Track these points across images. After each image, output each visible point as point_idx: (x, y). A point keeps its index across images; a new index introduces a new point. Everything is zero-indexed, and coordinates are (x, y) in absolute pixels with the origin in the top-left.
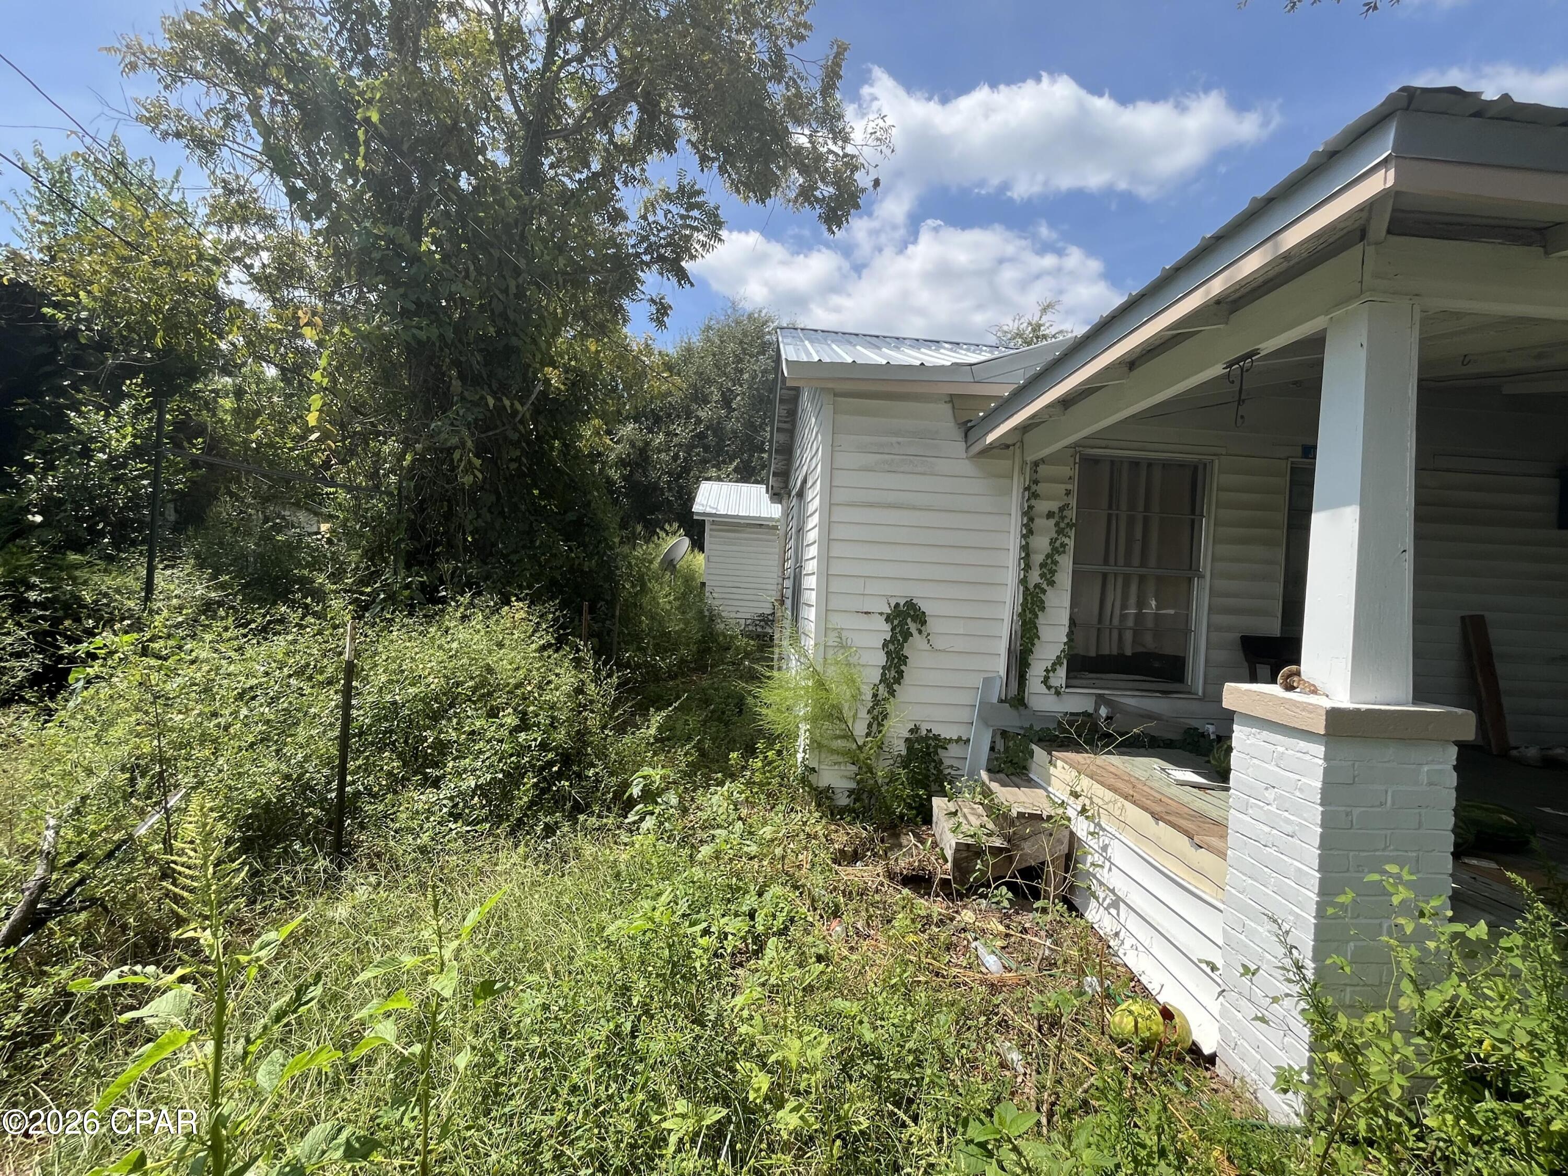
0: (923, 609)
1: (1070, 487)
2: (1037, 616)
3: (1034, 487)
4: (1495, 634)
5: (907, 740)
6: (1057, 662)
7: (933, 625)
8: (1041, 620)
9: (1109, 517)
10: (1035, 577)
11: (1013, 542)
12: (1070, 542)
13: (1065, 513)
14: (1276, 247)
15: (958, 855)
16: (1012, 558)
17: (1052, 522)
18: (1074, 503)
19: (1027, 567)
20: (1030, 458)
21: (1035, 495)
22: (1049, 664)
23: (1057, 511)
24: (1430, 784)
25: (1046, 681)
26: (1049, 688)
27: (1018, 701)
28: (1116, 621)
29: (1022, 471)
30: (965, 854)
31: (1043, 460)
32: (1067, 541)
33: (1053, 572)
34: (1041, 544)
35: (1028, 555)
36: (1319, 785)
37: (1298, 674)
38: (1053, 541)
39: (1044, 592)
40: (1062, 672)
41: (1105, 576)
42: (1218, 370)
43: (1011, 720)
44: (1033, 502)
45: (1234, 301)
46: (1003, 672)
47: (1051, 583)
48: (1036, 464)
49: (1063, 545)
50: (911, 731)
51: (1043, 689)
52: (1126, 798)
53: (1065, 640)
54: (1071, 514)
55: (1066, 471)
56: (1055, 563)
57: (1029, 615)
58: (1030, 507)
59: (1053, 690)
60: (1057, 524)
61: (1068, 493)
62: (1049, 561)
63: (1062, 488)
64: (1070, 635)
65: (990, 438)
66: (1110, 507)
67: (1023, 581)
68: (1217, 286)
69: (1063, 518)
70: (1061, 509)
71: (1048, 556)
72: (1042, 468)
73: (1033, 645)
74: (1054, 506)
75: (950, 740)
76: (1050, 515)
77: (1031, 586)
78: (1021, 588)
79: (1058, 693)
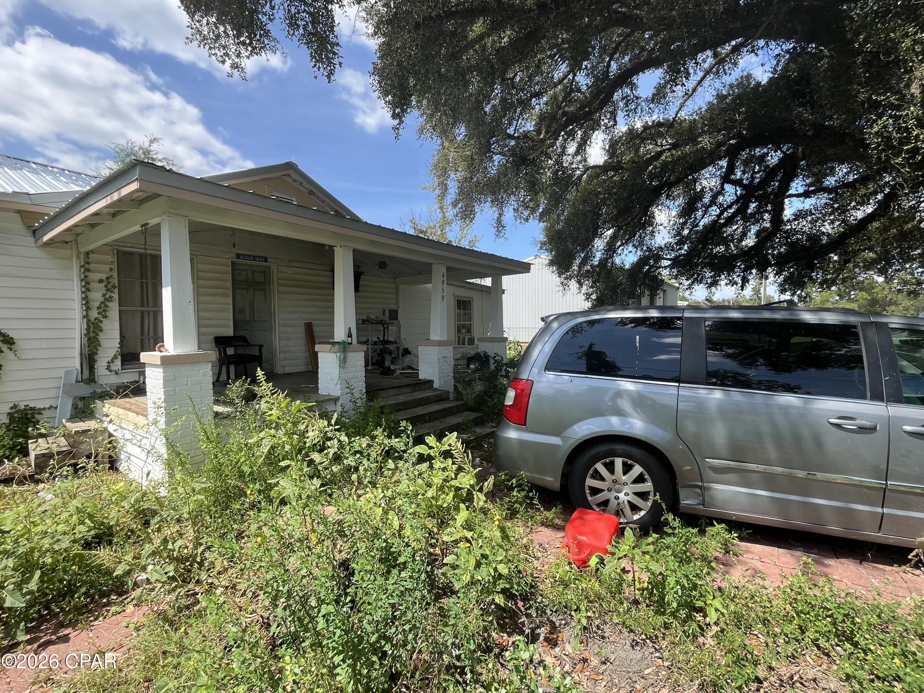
0: (11, 336)
1: (112, 267)
2: (98, 335)
3: (87, 266)
5: (9, 414)
6: (115, 357)
7: (19, 345)
8: (101, 336)
9: (142, 282)
10: (94, 314)
11: (76, 295)
12: (116, 296)
13: (110, 280)
14: (120, 194)
15: (38, 461)
16: (76, 305)
17: (103, 285)
18: (115, 275)
19: (88, 309)
20: (83, 249)
21: (88, 270)
22: (110, 359)
23: (105, 279)
25: (108, 368)
26: (111, 371)
27: (91, 379)
28: (151, 334)
29: (78, 257)
30: (42, 459)
31: (92, 252)
32: (113, 295)
33: (105, 311)
34: (97, 296)
35: (87, 302)
36: (162, 382)
37: (163, 346)
38: (104, 295)
39: (101, 322)
40: (118, 362)
41: (142, 313)
42: (138, 228)
43: (85, 390)
44: (87, 274)
45: (142, 200)
46: (78, 366)
47: (105, 317)
48: (87, 254)
49: (111, 297)
50: (12, 408)
51: (107, 372)
53: (119, 346)
54: (115, 281)
55: (110, 258)
56: (106, 306)
57: (92, 335)
58: (86, 277)
59: (114, 372)
60: (106, 286)
61: (111, 270)
62: (103, 306)
63: (107, 267)
64: (122, 343)
65: (46, 238)
66: (142, 278)
67: (86, 316)
68: (115, 197)
69: (108, 283)
70: (108, 278)
71: (102, 303)
72: (91, 256)
73: (97, 350)
74: (103, 276)
75: (44, 409)
76: (101, 281)
77: (92, 319)
78: (85, 320)
79: (117, 373)
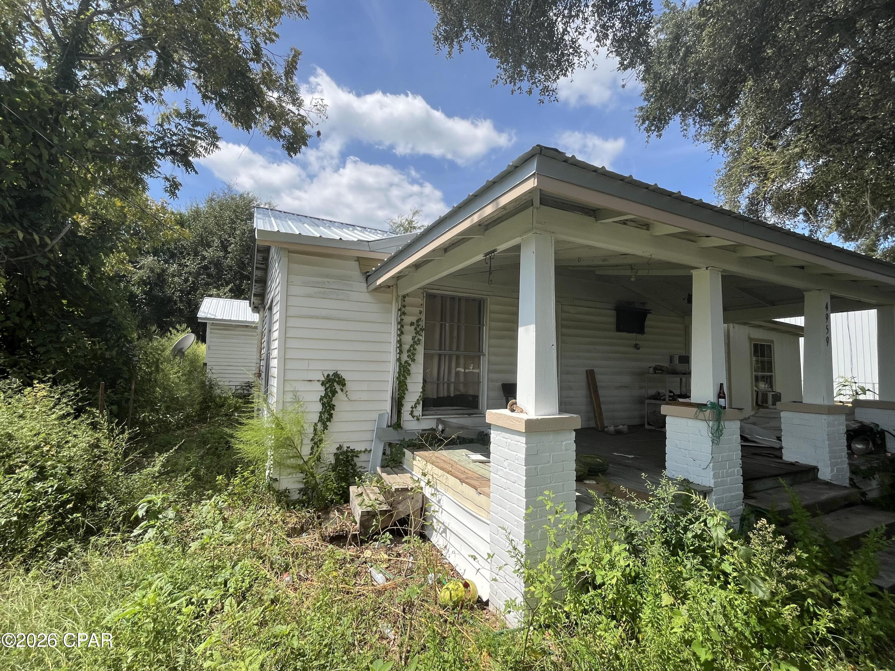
0: (343, 377)
1: (422, 309)
2: (406, 378)
3: (403, 309)
4: (598, 377)
5: (335, 454)
6: (418, 402)
7: (349, 386)
8: (408, 381)
9: (441, 325)
10: (405, 357)
11: (393, 338)
12: (422, 339)
13: (420, 323)
15: (363, 519)
16: (393, 347)
17: (413, 328)
18: (423, 317)
19: (401, 352)
20: (402, 293)
21: (404, 313)
22: (413, 404)
23: (415, 322)
24: (566, 450)
25: (412, 413)
26: (413, 417)
27: (397, 425)
28: (446, 380)
29: (397, 301)
30: (367, 517)
31: (407, 295)
32: (420, 338)
33: (414, 354)
34: (408, 339)
35: (401, 345)
36: (524, 456)
37: (516, 403)
38: (413, 338)
39: (410, 365)
40: (420, 408)
41: (440, 356)
42: (481, 257)
43: (394, 437)
44: (403, 317)
45: (487, 225)
46: (389, 411)
47: (413, 360)
48: (404, 297)
49: (419, 340)
50: (338, 449)
51: (410, 417)
52: (448, 473)
53: (421, 390)
54: (423, 324)
55: (420, 300)
56: (415, 349)
57: (402, 378)
58: (402, 320)
59: (415, 418)
60: (415, 329)
61: (421, 312)
62: (412, 349)
63: (417, 310)
64: (424, 387)
65: (379, 282)
66: (442, 321)
67: (399, 360)
69: (418, 326)
70: (418, 321)
71: (411, 346)
72: (407, 299)
73: (405, 394)
74: (414, 319)
75: (361, 452)
76: (412, 324)
77: (403, 362)
78: (398, 363)
79: (418, 419)
